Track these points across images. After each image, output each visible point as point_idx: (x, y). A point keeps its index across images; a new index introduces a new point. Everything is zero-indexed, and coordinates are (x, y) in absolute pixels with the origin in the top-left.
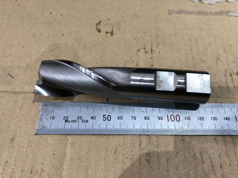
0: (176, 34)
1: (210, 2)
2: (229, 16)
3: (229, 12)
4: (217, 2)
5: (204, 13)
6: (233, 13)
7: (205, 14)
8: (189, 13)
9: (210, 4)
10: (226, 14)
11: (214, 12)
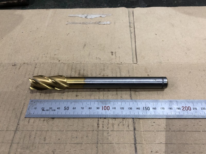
2: (99, 24)
3: (100, 22)
4: (95, 18)
5: (85, 23)
6: (102, 23)
8: (77, 23)
9: (91, 18)
10: (98, 23)
11: (91, 22)
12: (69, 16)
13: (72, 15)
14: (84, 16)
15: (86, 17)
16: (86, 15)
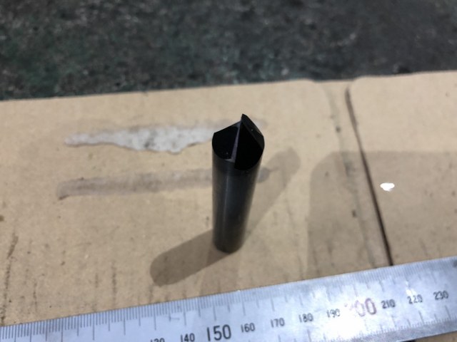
0: (63, 263)
1: (174, 145)
4: (193, 145)
5: (150, 183)
7: (153, 186)
8: (112, 187)
9: (173, 151)
11: (177, 176)
12: (67, 141)
13: (83, 138)
14: (137, 142)
15: (147, 145)
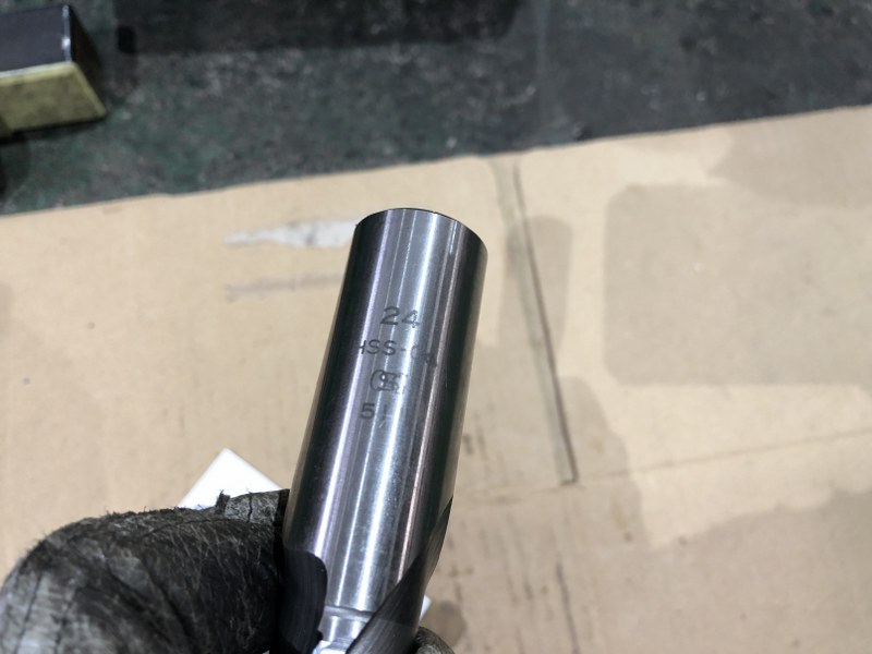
1: (337, 240)
8: (279, 285)
12: (226, 240)
15: (310, 242)
16: (306, 229)
